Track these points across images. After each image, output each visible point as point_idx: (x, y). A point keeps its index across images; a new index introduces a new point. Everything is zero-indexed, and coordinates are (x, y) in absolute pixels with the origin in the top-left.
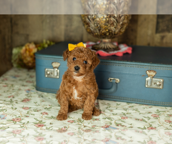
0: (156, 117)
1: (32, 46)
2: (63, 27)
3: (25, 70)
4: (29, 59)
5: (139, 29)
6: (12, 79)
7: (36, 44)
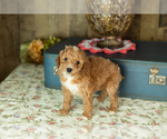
0: (159, 113)
1: (39, 43)
2: (68, 23)
3: (33, 66)
4: (36, 55)
5: (142, 23)
6: (21, 75)
7: (43, 40)
